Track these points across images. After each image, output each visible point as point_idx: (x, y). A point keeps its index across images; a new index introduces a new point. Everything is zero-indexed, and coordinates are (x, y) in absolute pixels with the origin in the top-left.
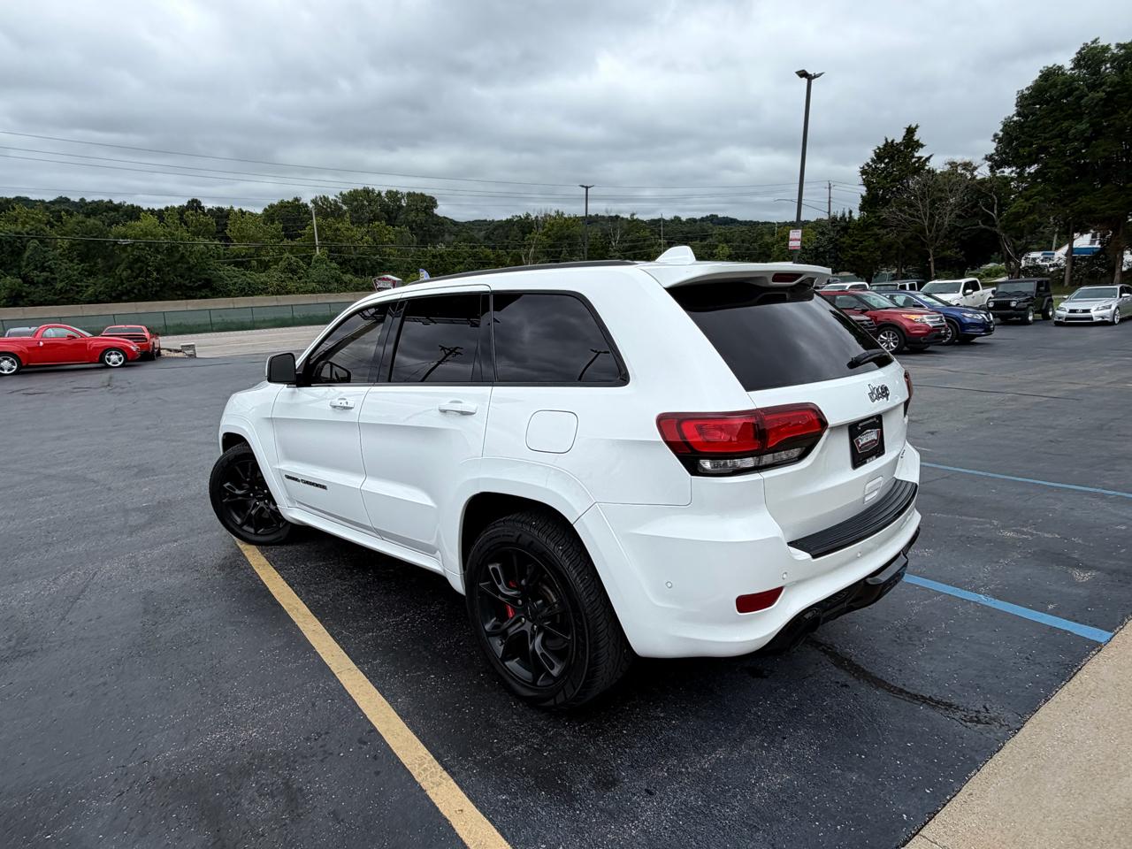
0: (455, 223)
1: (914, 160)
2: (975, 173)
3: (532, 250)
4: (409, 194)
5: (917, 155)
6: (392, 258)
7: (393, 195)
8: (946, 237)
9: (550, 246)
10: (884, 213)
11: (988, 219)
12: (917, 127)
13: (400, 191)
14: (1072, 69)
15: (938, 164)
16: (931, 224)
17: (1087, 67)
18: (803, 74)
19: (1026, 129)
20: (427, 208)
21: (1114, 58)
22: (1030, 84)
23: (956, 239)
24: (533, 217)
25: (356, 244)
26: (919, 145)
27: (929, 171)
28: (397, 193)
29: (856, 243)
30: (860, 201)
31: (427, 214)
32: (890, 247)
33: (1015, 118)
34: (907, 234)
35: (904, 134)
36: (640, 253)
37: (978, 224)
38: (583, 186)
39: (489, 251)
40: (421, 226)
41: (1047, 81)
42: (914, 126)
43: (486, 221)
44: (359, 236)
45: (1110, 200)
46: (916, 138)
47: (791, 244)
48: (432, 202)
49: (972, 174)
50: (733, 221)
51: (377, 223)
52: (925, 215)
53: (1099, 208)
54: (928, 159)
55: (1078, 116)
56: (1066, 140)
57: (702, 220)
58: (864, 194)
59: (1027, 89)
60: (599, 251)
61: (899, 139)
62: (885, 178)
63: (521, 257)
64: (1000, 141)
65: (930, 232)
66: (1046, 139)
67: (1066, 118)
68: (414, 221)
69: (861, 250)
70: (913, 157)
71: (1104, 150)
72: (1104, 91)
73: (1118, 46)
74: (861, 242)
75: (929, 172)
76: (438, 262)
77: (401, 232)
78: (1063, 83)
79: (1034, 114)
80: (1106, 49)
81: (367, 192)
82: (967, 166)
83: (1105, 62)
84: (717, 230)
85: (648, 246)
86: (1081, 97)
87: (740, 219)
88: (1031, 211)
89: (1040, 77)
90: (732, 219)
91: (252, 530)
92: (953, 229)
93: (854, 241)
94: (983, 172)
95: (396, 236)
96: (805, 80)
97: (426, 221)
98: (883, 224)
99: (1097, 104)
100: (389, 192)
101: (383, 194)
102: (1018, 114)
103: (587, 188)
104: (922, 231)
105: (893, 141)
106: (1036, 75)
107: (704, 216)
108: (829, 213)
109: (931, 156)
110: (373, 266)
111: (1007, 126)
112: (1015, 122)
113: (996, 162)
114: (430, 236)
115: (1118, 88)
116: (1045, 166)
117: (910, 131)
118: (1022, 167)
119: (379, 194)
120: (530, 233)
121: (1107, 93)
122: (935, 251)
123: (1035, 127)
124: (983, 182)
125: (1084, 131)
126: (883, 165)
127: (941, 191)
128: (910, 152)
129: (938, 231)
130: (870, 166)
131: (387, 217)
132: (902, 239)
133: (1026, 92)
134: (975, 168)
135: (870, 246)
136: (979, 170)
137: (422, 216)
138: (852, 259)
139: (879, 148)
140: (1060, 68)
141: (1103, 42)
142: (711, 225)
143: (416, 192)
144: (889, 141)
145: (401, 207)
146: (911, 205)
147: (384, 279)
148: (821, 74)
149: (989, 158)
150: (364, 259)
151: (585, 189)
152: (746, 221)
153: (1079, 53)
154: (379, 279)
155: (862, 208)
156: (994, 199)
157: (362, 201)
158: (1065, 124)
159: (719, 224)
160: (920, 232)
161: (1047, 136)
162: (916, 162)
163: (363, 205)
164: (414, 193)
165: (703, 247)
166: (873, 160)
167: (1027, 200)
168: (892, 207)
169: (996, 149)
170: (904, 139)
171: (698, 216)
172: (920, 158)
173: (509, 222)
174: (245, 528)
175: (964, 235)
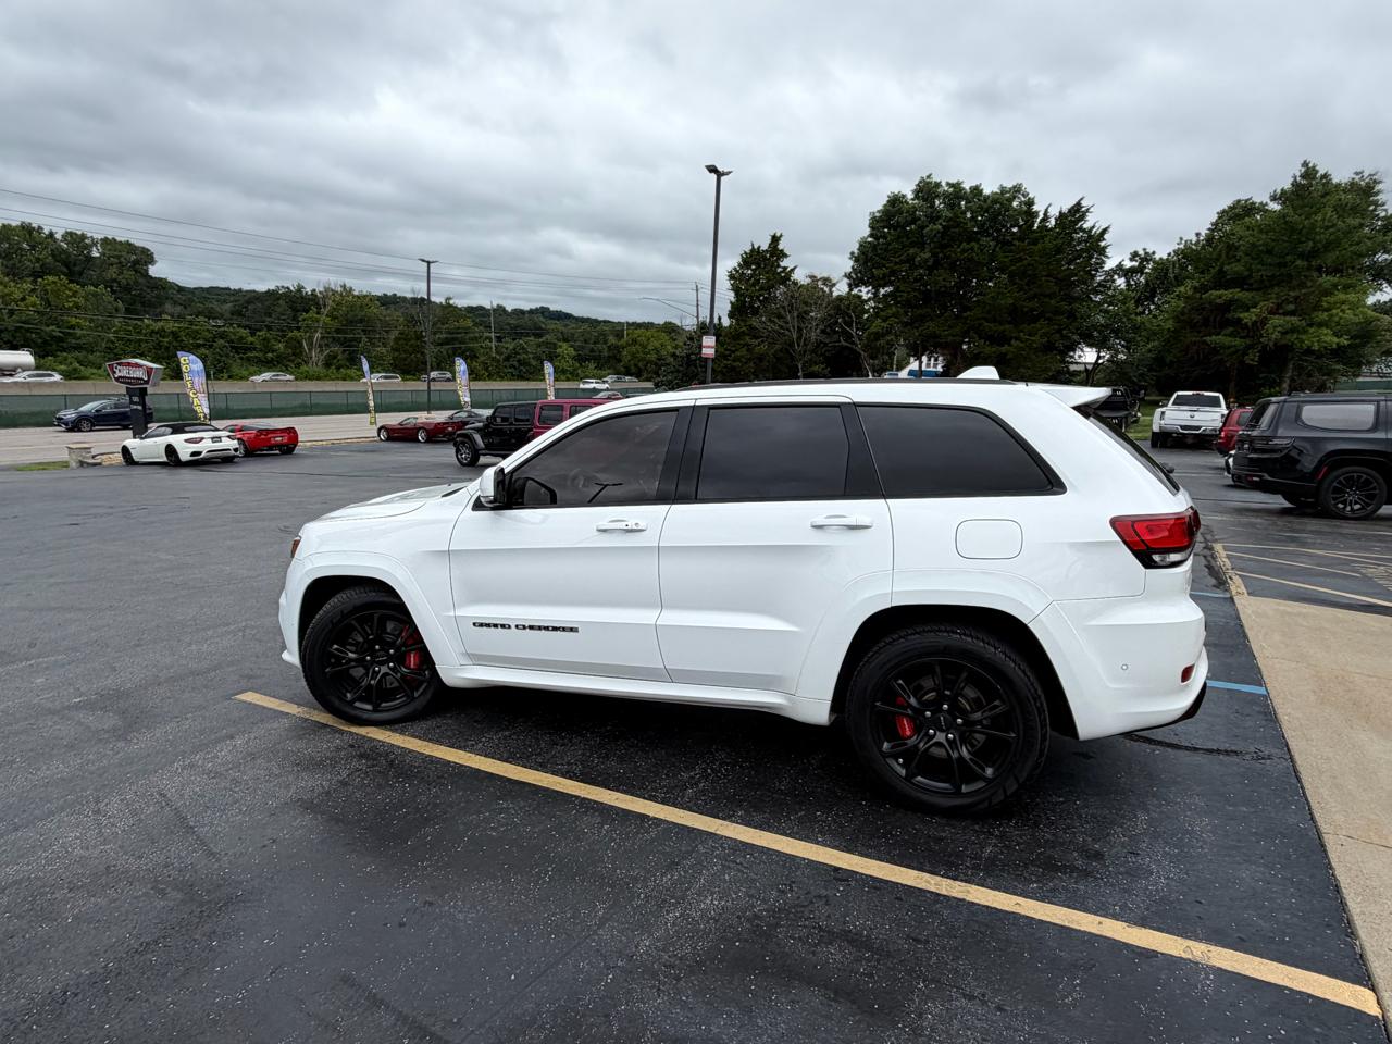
0: (181, 290)
1: (779, 270)
2: (834, 289)
3: (318, 335)
4: (105, 241)
5: (782, 264)
6: (78, 332)
7: (77, 240)
8: (813, 352)
9: (338, 331)
10: (755, 322)
11: (849, 337)
12: (781, 236)
13: (89, 235)
14: (913, 199)
15: (800, 276)
16: (799, 338)
17: (925, 200)
18: (712, 169)
19: (879, 252)
20: (136, 263)
21: (946, 195)
22: (880, 208)
23: (821, 355)
24: (309, 290)
25: (13, 306)
26: (783, 255)
27: (793, 282)
28: (83, 237)
29: (727, 353)
30: (729, 307)
31: (136, 271)
32: (761, 358)
33: (870, 240)
34: (778, 347)
35: (769, 241)
36: (460, 348)
37: (840, 341)
38: (423, 261)
39: (244, 332)
40: (127, 289)
41: (894, 207)
42: (778, 235)
43: (228, 289)
44: (18, 295)
45: (950, 327)
46: (780, 247)
47: (704, 351)
48: (146, 257)
49: (830, 290)
50: (568, 316)
51: (51, 278)
52: (794, 327)
53: (943, 334)
54: (792, 270)
55: (921, 245)
56: (913, 267)
57: (531, 312)
58: (733, 300)
59: (878, 211)
60: (413, 342)
61: (765, 247)
62: (753, 285)
63: (301, 345)
64: (857, 260)
65: (799, 345)
66: (896, 263)
67: (913, 245)
68: (115, 280)
69: (734, 361)
70: (779, 266)
71: (944, 280)
72: (941, 224)
73: (948, 184)
74: (734, 352)
75: (795, 283)
76: (169, 343)
77: (95, 295)
78: (908, 211)
79: (885, 237)
80: (938, 185)
81: (27, 229)
82: (826, 281)
83: (937, 196)
84: (552, 325)
85: (472, 339)
86: (923, 228)
87: (576, 315)
88: (889, 332)
89: (888, 201)
90: (567, 314)
91: (369, 707)
92: (819, 344)
93: (726, 350)
94: (842, 288)
95: (86, 300)
96: (714, 176)
97: (136, 282)
98: (754, 333)
99: (935, 236)
100: (69, 235)
101: (58, 236)
102: (871, 235)
103: (429, 263)
104: (791, 344)
105: (759, 247)
106: (884, 201)
107: (534, 307)
108: (698, 317)
109: (795, 268)
110: (45, 342)
111: (863, 245)
112: (869, 243)
113: (855, 280)
114: (143, 304)
115: (951, 223)
116: (897, 289)
117: (775, 239)
118: (877, 288)
119: (51, 235)
120: (307, 312)
121: (944, 227)
122: (804, 366)
123: (886, 250)
124: (840, 298)
125: (926, 260)
126: (750, 272)
127: (806, 303)
128: (776, 261)
129: (805, 345)
130: (737, 271)
131: (65, 270)
132: (773, 351)
133: (877, 215)
134: (834, 285)
135: (742, 356)
136: (837, 286)
137: (129, 275)
138: (725, 370)
139: (746, 253)
140: (904, 196)
141: (935, 179)
142: (542, 319)
143: (118, 239)
144: (756, 247)
145: (89, 258)
146: (780, 317)
147: (129, 364)
148: (730, 172)
149: (848, 276)
150: (28, 330)
151: (426, 264)
152: (582, 318)
153: (918, 185)
154: (119, 364)
155: (731, 315)
156: (851, 317)
157: (19, 243)
158: (912, 251)
159: (552, 319)
160: (789, 345)
161: (897, 260)
162: (781, 272)
163: (22, 249)
164: (114, 240)
165: (539, 345)
166: (740, 265)
167: (884, 321)
168: (762, 316)
169: (853, 267)
170: (769, 247)
171: (526, 306)
172: (785, 268)
173: (269, 293)
174: (357, 704)
175: (828, 351)
